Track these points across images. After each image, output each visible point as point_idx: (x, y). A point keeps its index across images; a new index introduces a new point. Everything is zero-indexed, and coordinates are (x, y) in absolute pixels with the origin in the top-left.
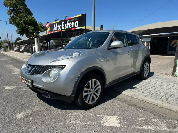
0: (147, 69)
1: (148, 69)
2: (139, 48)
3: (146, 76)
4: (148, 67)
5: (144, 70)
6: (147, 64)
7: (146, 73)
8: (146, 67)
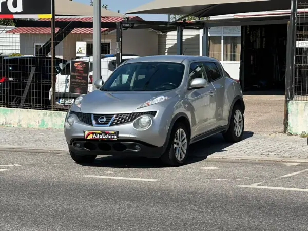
0: (240, 122)
1: (242, 123)
2: (224, 85)
3: (239, 135)
4: (241, 119)
5: (234, 124)
6: (238, 113)
7: (238, 131)
8: (237, 118)
